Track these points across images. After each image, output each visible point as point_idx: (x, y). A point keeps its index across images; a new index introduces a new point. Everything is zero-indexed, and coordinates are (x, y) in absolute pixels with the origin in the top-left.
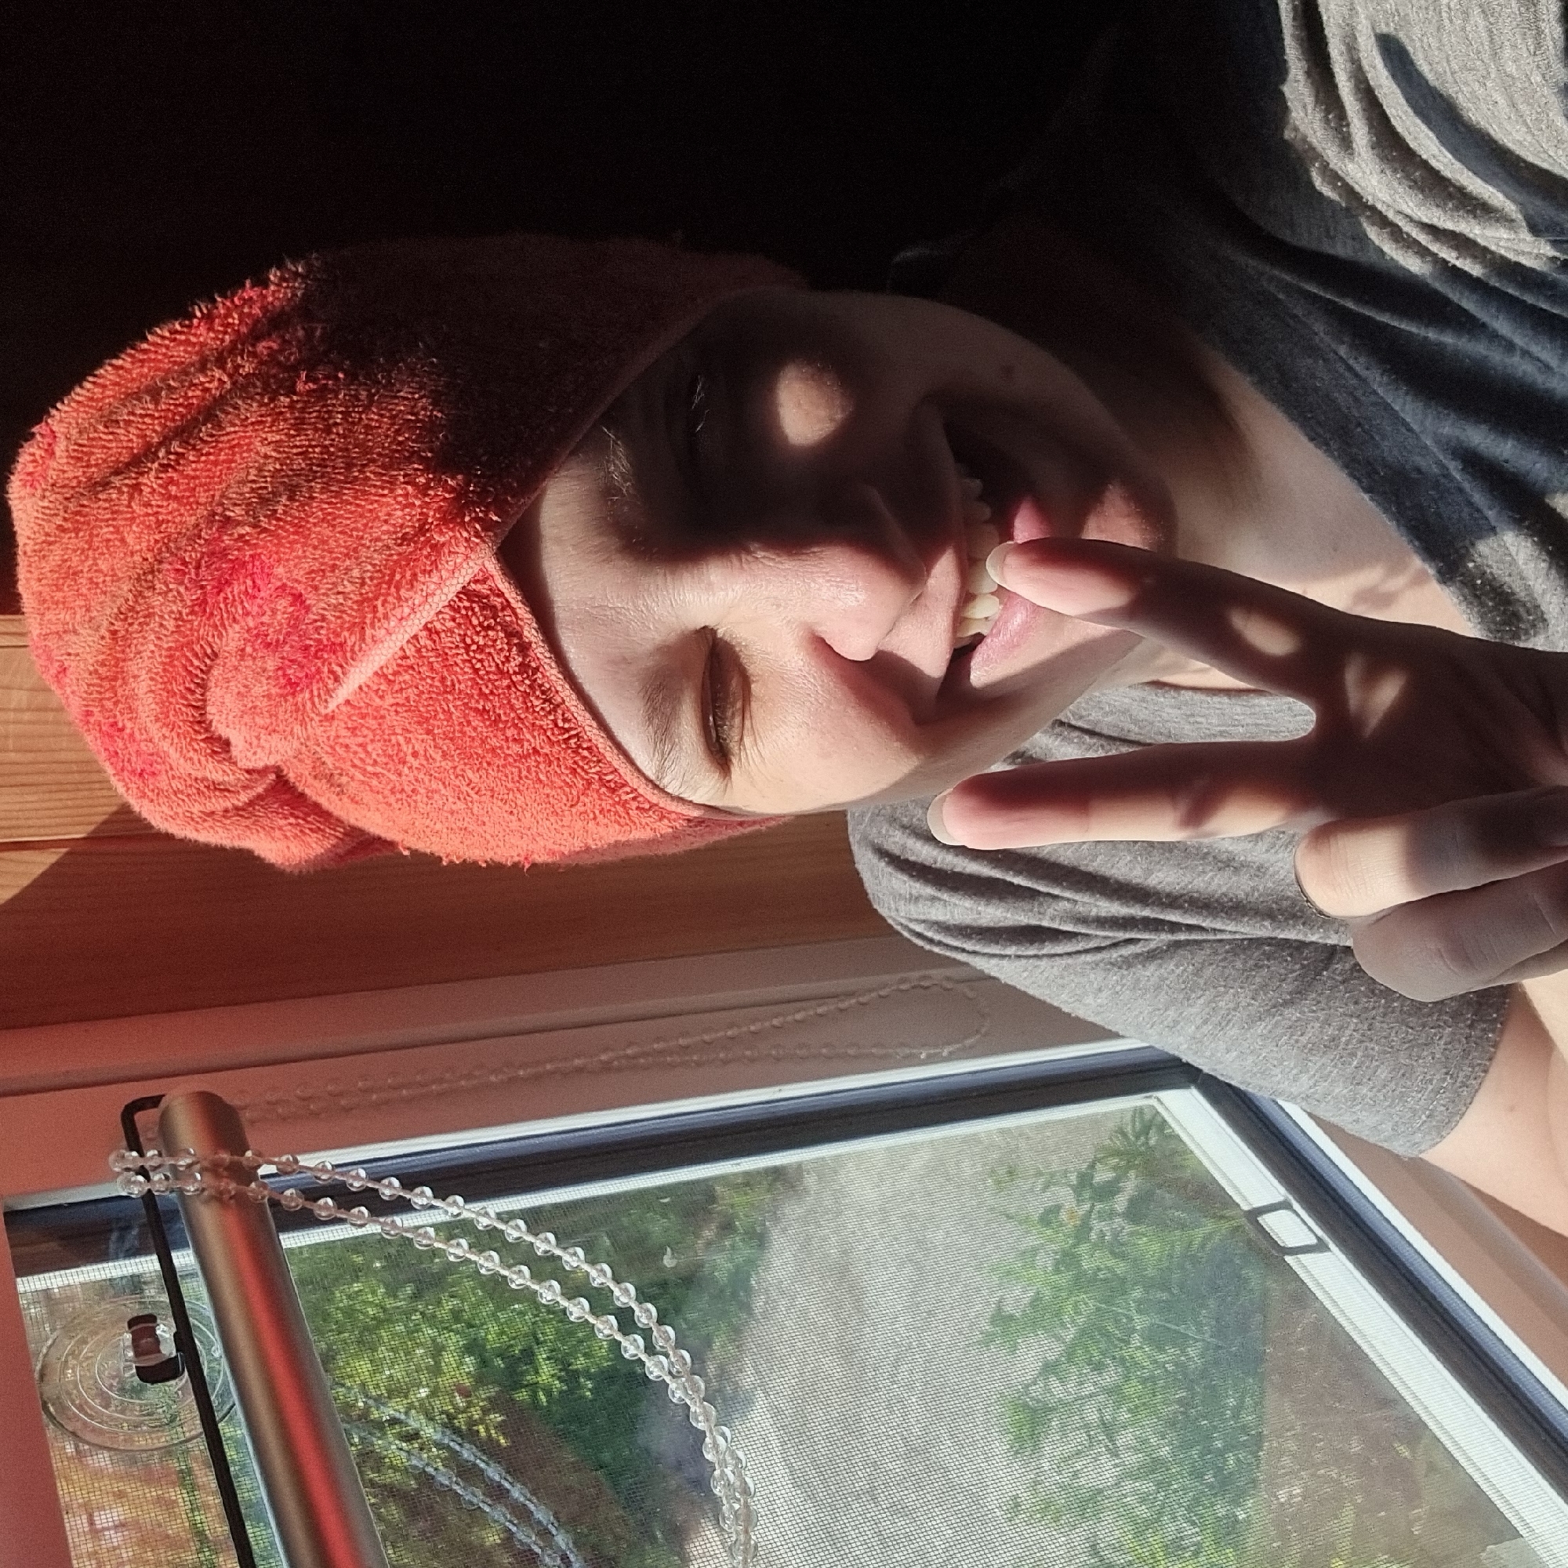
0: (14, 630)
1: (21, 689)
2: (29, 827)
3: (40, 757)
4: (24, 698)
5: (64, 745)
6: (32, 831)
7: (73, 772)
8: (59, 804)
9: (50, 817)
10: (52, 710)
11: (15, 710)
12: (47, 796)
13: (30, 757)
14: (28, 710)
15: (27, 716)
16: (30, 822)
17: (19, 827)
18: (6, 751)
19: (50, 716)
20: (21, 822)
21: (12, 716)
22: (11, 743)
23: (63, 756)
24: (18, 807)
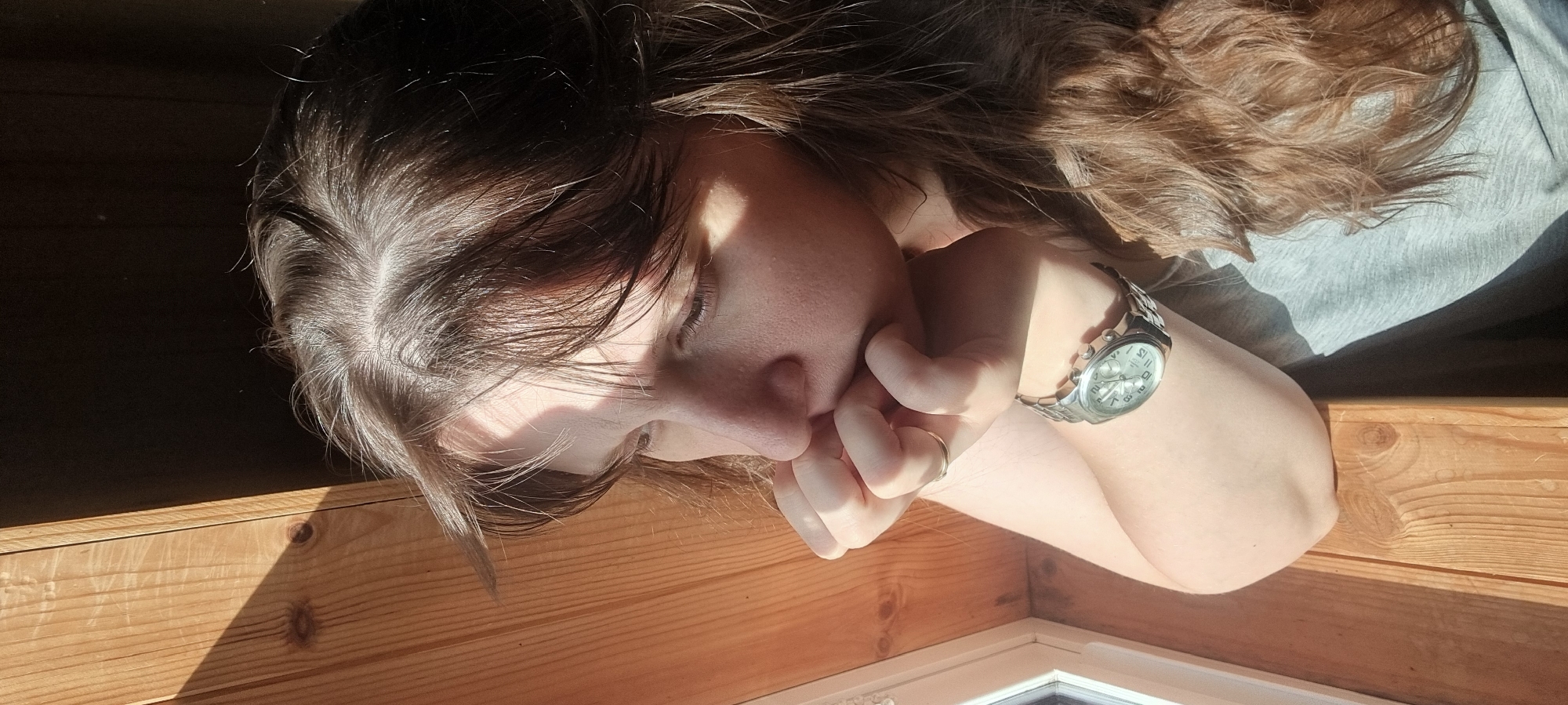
0: (122, 525)
1: (130, 572)
2: (152, 689)
3: (153, 627)
4: (135, 579)
5: (171, 614)
6: (154, 692)
7: (179, 637)
8: (173, 666)
9: (167, 679)
10: (157, 586)
11: (128, 590)
12: (162, 660)
13: (145, 628)
14: (138, 588)
15: (138, 594)
16: (152, 685)
17: (144, 690)
18: (126, 626)
19: (157, 591)
20: (145, 686)
21: (126, 595)
22: (128, 619)
23: (171, 624)
24: (140, 673)
